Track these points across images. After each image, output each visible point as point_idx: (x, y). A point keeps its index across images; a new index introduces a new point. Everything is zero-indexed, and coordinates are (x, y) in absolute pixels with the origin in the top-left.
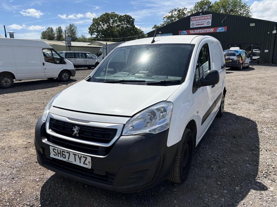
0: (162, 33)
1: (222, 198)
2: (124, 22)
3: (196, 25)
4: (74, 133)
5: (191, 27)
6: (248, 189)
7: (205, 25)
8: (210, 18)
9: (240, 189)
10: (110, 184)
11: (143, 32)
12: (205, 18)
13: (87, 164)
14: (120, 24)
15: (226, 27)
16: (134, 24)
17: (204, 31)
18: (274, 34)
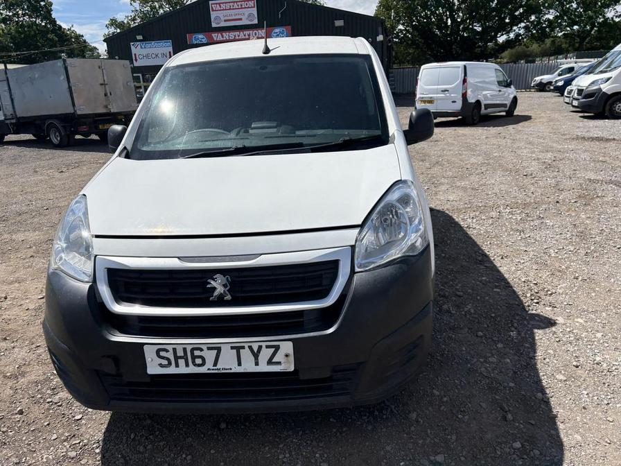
0: (144, 40)
1: (505, 358)
2: (23, 9)
3: (225, 21)
4: (216, 293)
5: (214, 25)
6: (528, 330)
7: (245, 22)
8: (253, 5)
9: (519, 334)
10: (342, 394)
11: (82, 36)
12: (241, 5)
13: (279, 363)
14: (11, 14)
15: (290, 27)
16: (53, 16)
17: (245, 35)
18: (380, 41)
